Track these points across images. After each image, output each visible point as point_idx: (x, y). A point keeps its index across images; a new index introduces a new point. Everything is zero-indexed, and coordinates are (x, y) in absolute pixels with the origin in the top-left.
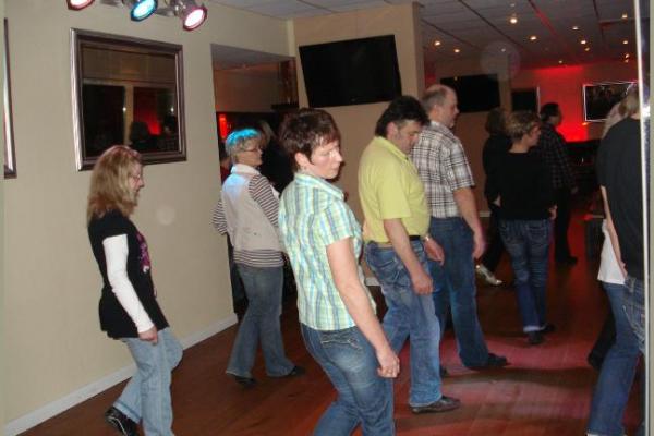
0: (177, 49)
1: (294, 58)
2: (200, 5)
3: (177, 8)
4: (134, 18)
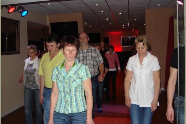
0: (19, 22)
1: (48, 26)
2: (26, 10)
3: (20, 10)
4: (9, 13)
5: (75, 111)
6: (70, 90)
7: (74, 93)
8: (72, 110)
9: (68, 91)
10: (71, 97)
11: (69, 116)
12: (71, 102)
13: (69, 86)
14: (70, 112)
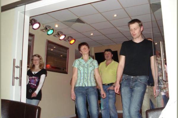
0: (68, 49)
5: (90, 85)
6: (88, 71)
7: (90, 74)
8: (88, 84)
9: (87, 72)
10: (88, 77)
11: (86, 88)
12: (87, 79)
13: (88, 70)
14: (86, 86)
